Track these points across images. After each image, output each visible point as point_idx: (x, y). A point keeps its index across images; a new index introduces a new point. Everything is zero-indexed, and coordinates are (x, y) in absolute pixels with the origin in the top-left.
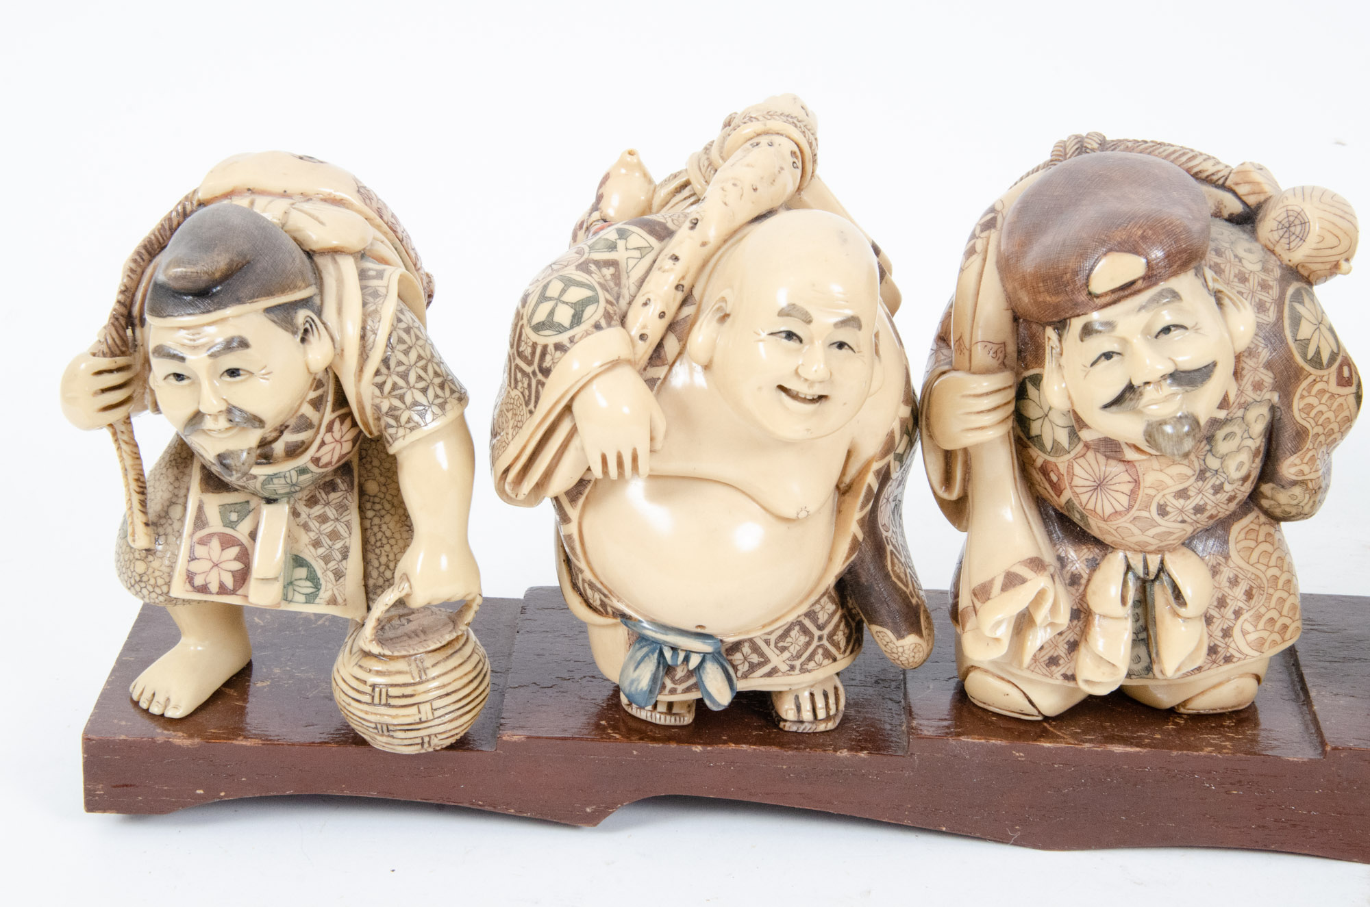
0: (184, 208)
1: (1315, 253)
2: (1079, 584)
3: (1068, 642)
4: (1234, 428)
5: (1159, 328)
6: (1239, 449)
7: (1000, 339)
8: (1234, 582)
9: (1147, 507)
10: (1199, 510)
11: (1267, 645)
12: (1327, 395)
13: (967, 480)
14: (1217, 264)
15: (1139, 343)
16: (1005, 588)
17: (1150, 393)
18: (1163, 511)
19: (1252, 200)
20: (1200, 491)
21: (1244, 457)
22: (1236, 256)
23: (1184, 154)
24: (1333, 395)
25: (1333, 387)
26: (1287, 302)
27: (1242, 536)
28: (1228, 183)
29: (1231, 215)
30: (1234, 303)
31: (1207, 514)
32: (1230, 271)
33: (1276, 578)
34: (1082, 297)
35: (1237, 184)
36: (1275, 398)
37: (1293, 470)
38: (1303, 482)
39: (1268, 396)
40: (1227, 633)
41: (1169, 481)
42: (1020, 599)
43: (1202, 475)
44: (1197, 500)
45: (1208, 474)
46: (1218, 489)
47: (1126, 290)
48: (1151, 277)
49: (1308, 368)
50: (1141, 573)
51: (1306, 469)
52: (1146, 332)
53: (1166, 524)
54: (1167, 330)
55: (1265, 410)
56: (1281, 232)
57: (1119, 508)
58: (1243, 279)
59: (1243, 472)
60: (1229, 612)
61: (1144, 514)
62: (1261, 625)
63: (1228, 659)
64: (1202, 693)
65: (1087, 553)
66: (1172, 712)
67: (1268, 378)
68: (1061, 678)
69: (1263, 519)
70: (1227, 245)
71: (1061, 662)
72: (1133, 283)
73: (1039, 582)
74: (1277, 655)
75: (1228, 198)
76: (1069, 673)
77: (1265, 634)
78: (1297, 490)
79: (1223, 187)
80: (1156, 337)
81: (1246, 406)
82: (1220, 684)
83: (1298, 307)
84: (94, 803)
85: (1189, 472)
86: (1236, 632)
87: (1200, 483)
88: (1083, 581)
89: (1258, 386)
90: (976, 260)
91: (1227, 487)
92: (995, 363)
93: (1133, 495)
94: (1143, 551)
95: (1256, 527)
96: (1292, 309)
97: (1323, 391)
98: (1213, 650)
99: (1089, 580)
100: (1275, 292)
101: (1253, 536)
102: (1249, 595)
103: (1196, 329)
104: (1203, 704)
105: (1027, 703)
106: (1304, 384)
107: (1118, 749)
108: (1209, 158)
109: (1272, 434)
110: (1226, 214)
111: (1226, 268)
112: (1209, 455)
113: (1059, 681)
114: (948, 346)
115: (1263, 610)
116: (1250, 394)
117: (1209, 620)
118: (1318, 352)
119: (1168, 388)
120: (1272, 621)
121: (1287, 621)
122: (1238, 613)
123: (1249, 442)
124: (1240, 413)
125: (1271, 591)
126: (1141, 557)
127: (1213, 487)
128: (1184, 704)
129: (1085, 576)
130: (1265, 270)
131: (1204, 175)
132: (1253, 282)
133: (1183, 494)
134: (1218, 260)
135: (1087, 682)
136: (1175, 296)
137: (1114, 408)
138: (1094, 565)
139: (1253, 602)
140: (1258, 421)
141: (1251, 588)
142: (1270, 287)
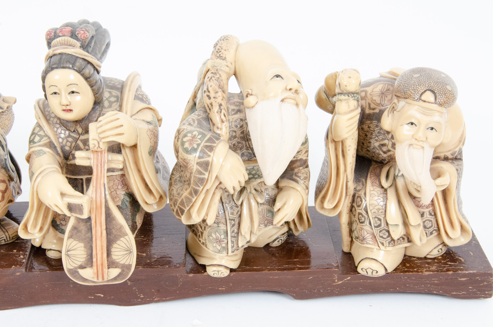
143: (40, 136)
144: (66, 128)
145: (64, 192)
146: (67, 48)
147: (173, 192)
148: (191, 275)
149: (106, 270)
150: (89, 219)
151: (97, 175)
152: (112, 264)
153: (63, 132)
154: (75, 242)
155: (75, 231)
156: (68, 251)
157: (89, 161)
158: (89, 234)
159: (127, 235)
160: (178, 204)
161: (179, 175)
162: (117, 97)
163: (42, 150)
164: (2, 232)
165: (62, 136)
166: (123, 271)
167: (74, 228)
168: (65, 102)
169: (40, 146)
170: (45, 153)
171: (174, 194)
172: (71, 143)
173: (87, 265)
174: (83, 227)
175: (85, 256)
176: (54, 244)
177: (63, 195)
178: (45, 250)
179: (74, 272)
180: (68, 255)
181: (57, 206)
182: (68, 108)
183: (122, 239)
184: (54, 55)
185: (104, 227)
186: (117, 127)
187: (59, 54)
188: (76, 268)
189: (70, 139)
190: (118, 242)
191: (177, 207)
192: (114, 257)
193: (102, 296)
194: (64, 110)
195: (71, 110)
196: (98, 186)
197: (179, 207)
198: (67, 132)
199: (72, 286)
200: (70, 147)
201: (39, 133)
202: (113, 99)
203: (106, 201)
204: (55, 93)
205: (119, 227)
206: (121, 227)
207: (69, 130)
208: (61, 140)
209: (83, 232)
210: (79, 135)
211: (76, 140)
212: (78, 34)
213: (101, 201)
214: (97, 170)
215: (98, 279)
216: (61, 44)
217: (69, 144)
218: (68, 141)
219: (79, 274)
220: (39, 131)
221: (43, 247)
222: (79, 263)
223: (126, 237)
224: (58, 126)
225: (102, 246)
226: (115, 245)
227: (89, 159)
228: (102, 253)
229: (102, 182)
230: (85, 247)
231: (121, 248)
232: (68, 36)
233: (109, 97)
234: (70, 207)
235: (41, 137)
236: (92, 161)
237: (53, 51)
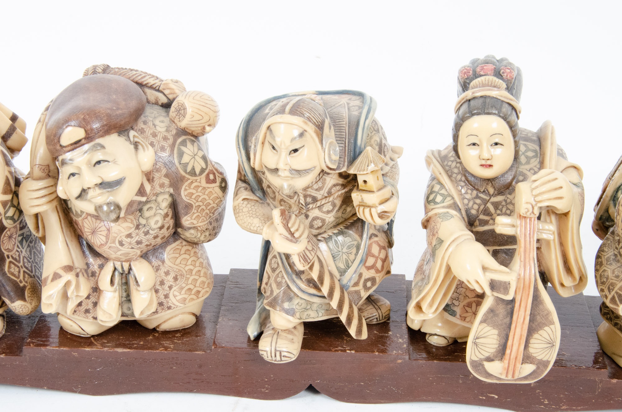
1: (190, 123)
2: (95, 276)
3: (93, 303)
4: (152, 205)
5: (94, 162)
6: (155, 215)
7: (46, 163)
8: (167, 273)
9: (114, 242)
10: (139, 243)
11: (187, 301)
12: (201, 188)
13: (44, 227)
14: (142, 129)
16: (53, 280)
17: (91, 193)
18: (121, 243)
19: (171, 97)
20: (137, 234)
21: (159, 218)
22: (154, 124)
23: (140, 75)
24: (204, 188)
25: (204, 183)
26: (176, 146)
27: (172, 251)
28: (160, 89)
29: (162, 104)
30: (143, 148)
31: (144, 245)
32: (148, 132)
33: (191, 270)
34: (58, 147)
35: (164, 89)
36: (172, 191)
37: (187, 223)
38: (194, 228)
39: (167, 190)
40: (166, 296)
41: (123, 230)
43: (138, 227)
44: (137, 238)
45: (140, 227)
46: (147, 233)
47: (77, 144)
48: (89, 138)
49: (187, 176)
50: (121, 271)
51: (195, 222)
52: (88, 163)
53: (125, 250)
54: (99, 162)
55: (167, 196)
56: (176, 113)
57: (103, 243)
58: (154, 135)
59: (159, 225)
60: (166, 287)
61: (113, 245)
62: (183, 292)
63: (169, 308)
64: (165, 322)
65: (99, 261)
66: (154, 330)
67: (167, 181)
68: (92, 318)
69: (184, 243)
70: (151, 119)
71: (91, 311)
72: (80, 141)
73: (69, 277)
75: (160, 95)
76: (95, 316)
77: (186, 296)
78: (192, 231)
79: (158, 90)
80: (95, 165)
81: (157, 195)
83: (183, 148)
85: (132, 226)
86: (171, 296)
87: (137, 231)
88: (97, 275)
89: (162, 185)
91: (151, 232)
92: (44, 175)
93: (107, 237)
95: (180, 247)
96: (179, 149)
97: (198, 187)
98: (161, 304)
99: (99, 274)
100: (171, 141)
101: (178, 251)
102: (176, 279)
103: (115, 162)
104: (165, 327)
105: (81, 329)
106: (186, 184)
107: (120, 350)
108: (153, 76)
110: (160, 104)
111: (147, 130)
112: (141, 218)
113: (92, 320)
115: (184, 285)
116: (158, 189)
117: (157, 291)
118: (193, 169)
119: (98, 191)
120: (190, 289)
121: (200, 289)
122: (170, 287)
123: (160, 211)
124: (154, 198)
125: (188, 276)
126: (119, 263)
127: (144, 232)
128: (158, 326)
129: (98, 272)
130: (167, 131)
131: (150, 85)
132: (160, 137)
133: (129, 236)
134: (143, 126)
136: (103, 147)
137: (79, 199)
138: (101, 267)
139: (178, 282)
140: (164, 202)
141: (176, 276)
142: (169, 139)
143: (442, 195)
144: (474, 187)
145: (486, 266)
146: (492, 90)
147: (606, 274)
148: (615, 381)
149: (519, 365)
150: (513, 301)
151: (525, 247)
152: (527, 358)
153: (469, 191)
154: (488, 328)
155: (492, 315)
156: (477, 338)
157: (514, 229)
158: (508, 319)
159: (553, 323)
160: (616, 289)
161: (612, 253)
162: (535, 151)
163: (448, 212)
164: (374, 309)
165: (468, 196)
166: (538, 368)
167: (491, 310)
168: (486, 155)
169: (444, 207)
170: (452, 217)
171: (608, 276)
172: (479, 205)
173: (496, 357)
174: (502, 310)
175: (497, 346)
176: (439, 327)
177: (484, 269)
178: (425, 334)
179: (478, 365)
180: (475, 344)
181: (478, 282)
182: (489, 163)
183: (546, 328)
184: (474, 98)
185: (528, 312)
186: (556, 189)
187: (481, 97)
188: (482, 360)
189: (478, 201)
190: (541, 332)
191: (613, 293)
192: (531, 350)
193: (496, 397)
194: (482, 165)
195: (490, 166)
196: (527, 260)
197: (617, 293)
198: (475, 192)
199: (461, 382)
200: (478, 211)
201: (441, 192)
202: (530, 154)
203: (536, 280)
204: (474, 144)
205: (545, 313)
206: (549, 313)
207: (477, 190)
208: (466, 201)
209: (501, 316)
210: (491, 196)
211: (485, 202)
212: (503, 73)
213: (530, 279)
214: (525, 241)
215: (507, 376)
216: (484, 85)
217: (476, 207)
218: (475, 203)
219: (484, 368)
220: (440, 189)
221: (422, 330)
222: (487, 355)
223: (552, 326)
224: (463, 184)
225: (521, 335)
226: (536, 336)
227: (513, 226)
228: (519, 344)
229: (531, 256)
230: (499, 335)
231: (543, 339)
232: (491, 75)
233: (526, 151)
234: (493, 285)
235: (445, 197)
236: (519, 229)
237: (473, 93)
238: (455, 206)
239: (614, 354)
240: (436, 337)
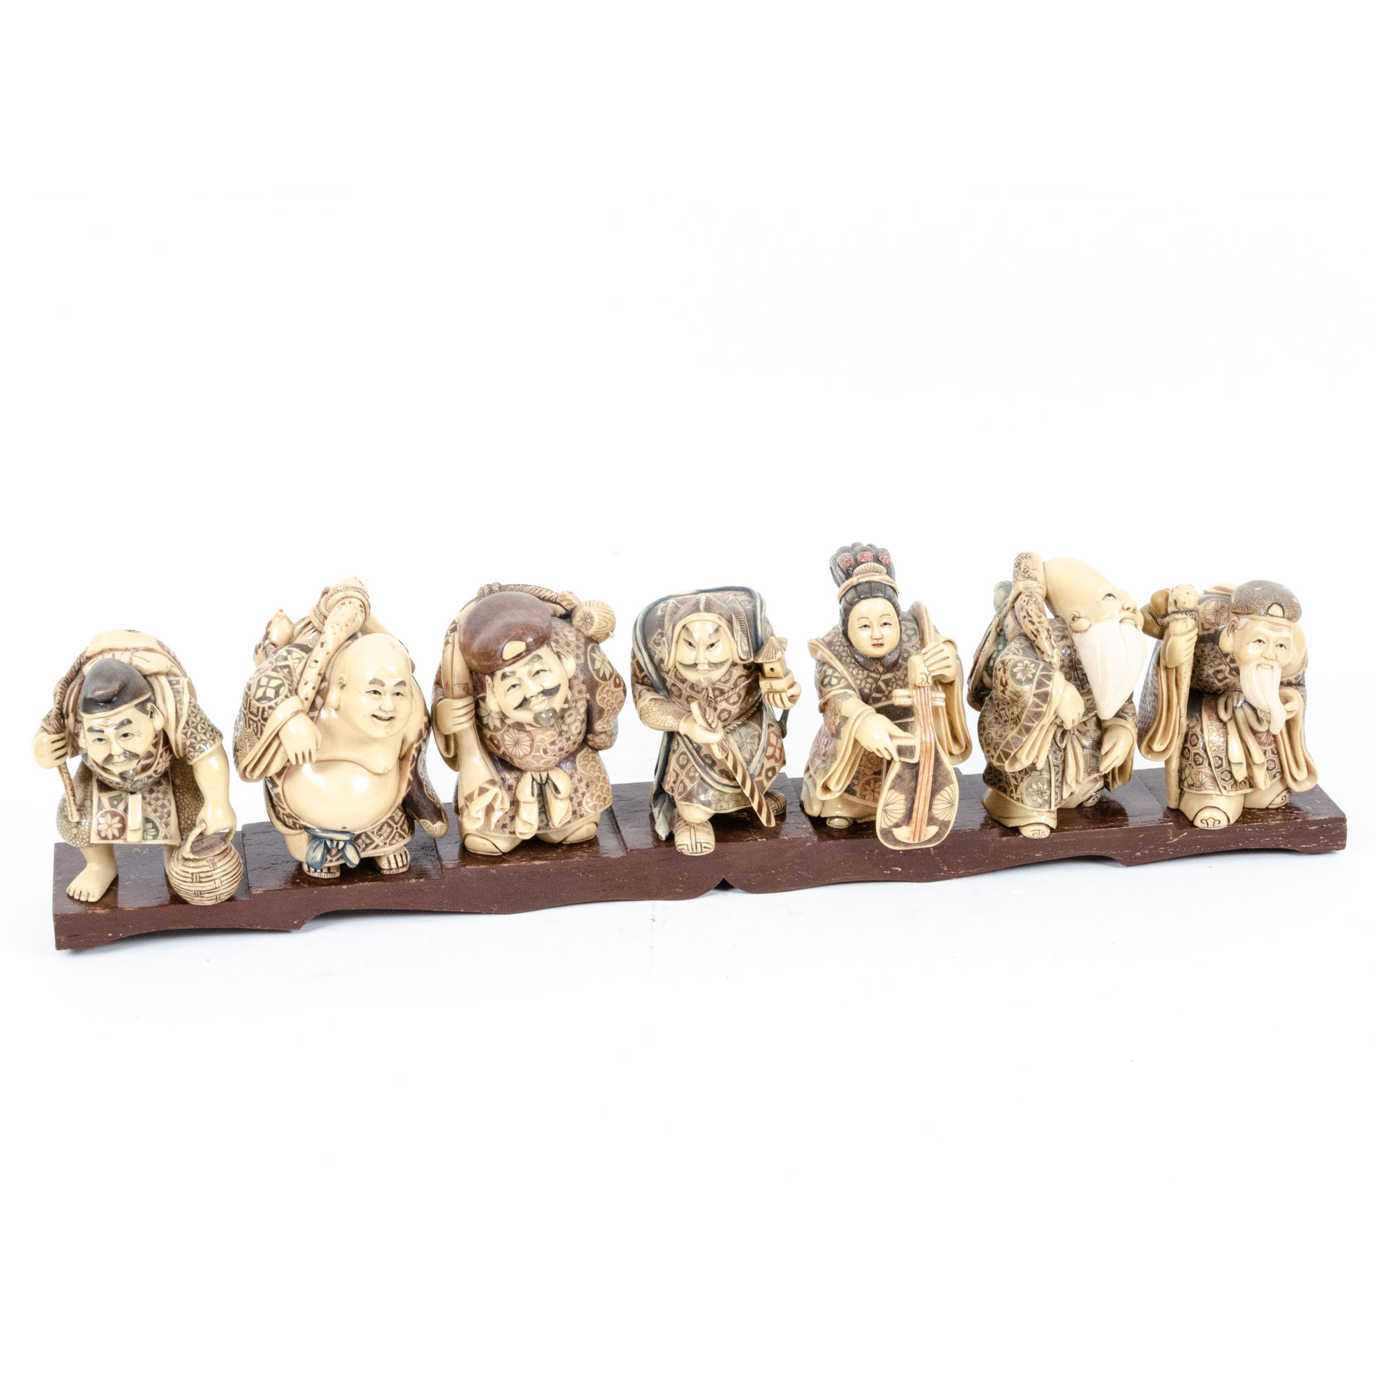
0: (80, 661)
1: (597, 630)
2: (512, 789)
3: (510, 817)
4: (573, 712)
5: (534, 672)
6: (575, 721)
7: (465, 681)
8: (580, 780)
9: (538, 751)
10: (561, 749)
11: (598, 807)
12: (610, 692)
13: (456, 748)
14: (557, 640)
15: (526, 680)
16: (479, 795)
17: (534, 701)
18: (545, 752)
19: (569, 608)
20: (560, 741)
21: (578, 724)
22: (564, 635)
23: (537, 589)
24: (613, 692)
25: (613, 688)
26: (588, 653)
27: (582, 759)
28: (557, 601)
29: (560, 615)
30: (566, 657)
31: (565, 751)
32: (562, 642)
33: (599, 777)
34: (500, 662)
35: (561, 601)
36: (588, 696)
37: (600, 727)
38: (606, 732)
39: (585, 696)
40: (580, 804)
41: (547, 738)
42: (486, 799)
43: (560, 734)
44: (559, 745)
45: (563, 733)
46: (568, 739)
47: (519, 657)
48: (528, 650)
49: (600, 681)
50: (539, 781)
51: (605, 726)
52: (529, 674)
53: (548, 758)
54: (538, 672)
55: (584, 702)
56: (582, 622)
57: (527, 753)
58: (568, 645)
59: (578, 730)
60: (579, 794)
61: (537, 754)
62: (594, 799)
63: (582, 816)
64: (572, 833)
65: (514, 775)
66: (560, 844)
67: (584, 688)
68: (509, 834)
69: (590, 750)
70: (560, 630)
71: (508, 826)
72: (521, 653)
73: (494, 790)
74: (605, 811)
75: (558, 607)
76: (512, 831)
77: (596, 803)
78: (603, 736)
79: (556, 603)
80: (534, 676)
81: (576, 701)
82: (580, 828)
83: (594, 655)
84: (60, 946)
85: (555, 733)
86: (584, 803)
87: (560, 737)
88: (514, 788)
89: (580, 692)
90: (450, 646)
91: (572, 738)
92: (464, 693)
93: (531, 746)
94: (538, 770)
95: (587, 754)
96: (591, 656)
97: (608, 691)
98: (574, 812)
99: (516, 787)
100: (583, 649)
101: (586, 758)
102: (588, 786)
103: (550, 671)
104: (573, 838)
105: (494, 847)
106: (600, 689)
107: (537, 863)
108: (548, 590)
109: (589, 712)
110: (558, 615)
111: (561, 640)
112: (563, 725)
113: (508, 835)
114: (441, 687)
115: (594, 792)
116: (577, 696)
117: (571, 799)
118: (604, 674)
119: (541, 698)
120: (599, 796)
121: (606, 796)
122: (583, 794)
123: (579, 717)
124: (574, 704)
125: (597, 783)
126: (538, 774)
127: (566, 738)
128: (565, 839)
129: (515, 785)
130: (577, 640)
131: (547, 598)
132: (573, 646)
133: (553, 743)
134: (557, 638)
135: (520, 833)
136: (540, 657)
137: (519, 709)
138: (518, 780)
139: (589, 789)
140: (582, 707)
141: (588, 782)
142: (581, 647)
143: (836, 677)
144: (864, 667)
145: (892, 734)
146: (875, 575)
147: (990, 735)
148: (1004, 839)
149: (924, 827)
150: (917, 765)
151: (923, 714)
152: (931, 820)
153: (860, 672)
154: (896, 794)
155: (899, 780)
156: (887, 805)
157: (911, 699)
158: (914, 783)
159: (951, 782)
160: (1001, 748)
161: (993, 716)
162: (914, 629)
163: (846, 692)
164: (773, 801)
165: (860, 677)
166: (940, 829)
167: (899, 776)
168: (878, 635)
169: (840, 688)
170: (851, 696)
171: (992, 737)
172: (871, 684)
173: (904, 823)
174: (908, 775)
175: (904, 811)
177: (892, 737)
178: (825, 819)
179: (888, 833)
180: (885, 811)
181: (886, 749)
182: (880, 642)
183: (947, 788)
184: (859, 584)
185: (931, 773)
186: (944, 659)
187: (867, 582)
188: (890, 827)
189: (870, 680)
190: (942, 792)
191: (998, 751)
192: (934, 812)
193: (900, 870)
194: (874, 645)
195: (882, 645)
196: (926, 725)
197: (1002, 750)
198: (866, 672)
199: (866, 858)
200: (870, 689)
201: (834, 675)
202: (910, 632)
203: (935, 743)
204: (865, 626)
205: (945, 774)
206: (948, 773)
207: (868, 670)
208: (858, 682)
209: (907, 781)
210: (881, 674)
211: (876, 680)
212: (882, 559)
213: (931, 744)
214: (922, 708)
215: (914, 840)
216: (866, 571)
217: (868, 686)
218: (867, 682)
219: (893, 835)
220: (834, 673)
221: (822, 816)
222: (895, 821)
223: (951, 786)
224: (853, 666)
225: (926, 796)
226: (938, 797)
227: (910, 697)
228: (924, 806)
229: (929, 721)
230: (906, 800)
231: (944, 799)
232: (871, 561)
233: (906, 630)
234: (901, 751)
235: (839, 679)
236: (915, 699)
237: (858, 579)
238: (849, 686)
239: (1000, 817)
240: (836, 820)
